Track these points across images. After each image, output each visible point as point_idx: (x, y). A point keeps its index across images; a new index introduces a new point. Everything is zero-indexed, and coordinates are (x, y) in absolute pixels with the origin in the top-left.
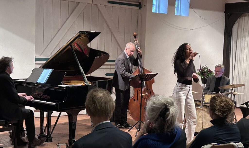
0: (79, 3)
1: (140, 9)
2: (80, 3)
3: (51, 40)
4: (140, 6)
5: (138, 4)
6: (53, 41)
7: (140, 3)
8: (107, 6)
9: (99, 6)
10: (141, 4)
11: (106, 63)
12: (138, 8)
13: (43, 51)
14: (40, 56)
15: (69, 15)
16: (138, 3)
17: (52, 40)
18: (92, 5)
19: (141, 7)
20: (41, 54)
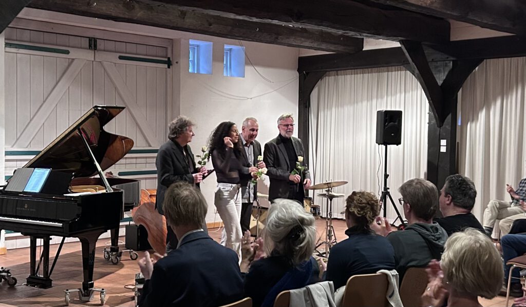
0: (73, 59)
1: (169, 67)
2: (75, 61)
3: (29, 120)
4: (169, 63)
5: (167, 59)
6: (33, 122)
7: (169, 58)
8: (118, 63)
9: (105, 63)
10: (171, 59)
11: (127, 155)
12: (166, 66)
13: (17, 140)
14: (12, 147)
15: (58, 79)
16: (166, 57)
17: (31, 120)
18: (94, 63)
19: (171, 65)
20: (12, 144)
